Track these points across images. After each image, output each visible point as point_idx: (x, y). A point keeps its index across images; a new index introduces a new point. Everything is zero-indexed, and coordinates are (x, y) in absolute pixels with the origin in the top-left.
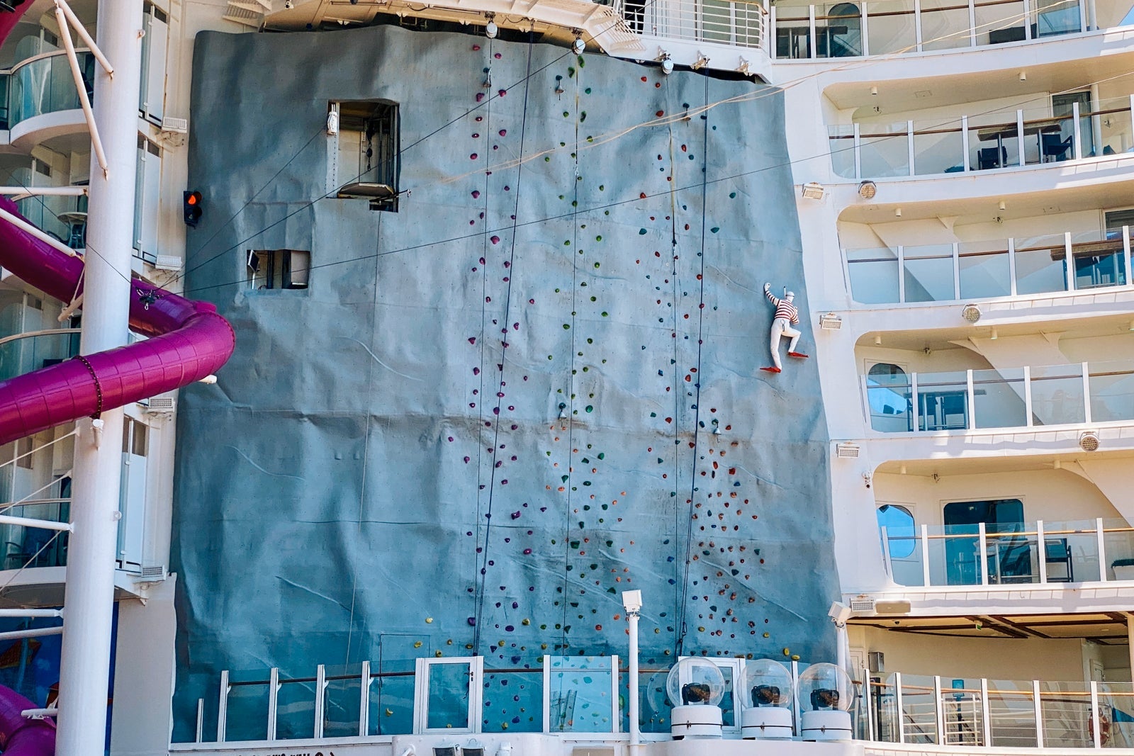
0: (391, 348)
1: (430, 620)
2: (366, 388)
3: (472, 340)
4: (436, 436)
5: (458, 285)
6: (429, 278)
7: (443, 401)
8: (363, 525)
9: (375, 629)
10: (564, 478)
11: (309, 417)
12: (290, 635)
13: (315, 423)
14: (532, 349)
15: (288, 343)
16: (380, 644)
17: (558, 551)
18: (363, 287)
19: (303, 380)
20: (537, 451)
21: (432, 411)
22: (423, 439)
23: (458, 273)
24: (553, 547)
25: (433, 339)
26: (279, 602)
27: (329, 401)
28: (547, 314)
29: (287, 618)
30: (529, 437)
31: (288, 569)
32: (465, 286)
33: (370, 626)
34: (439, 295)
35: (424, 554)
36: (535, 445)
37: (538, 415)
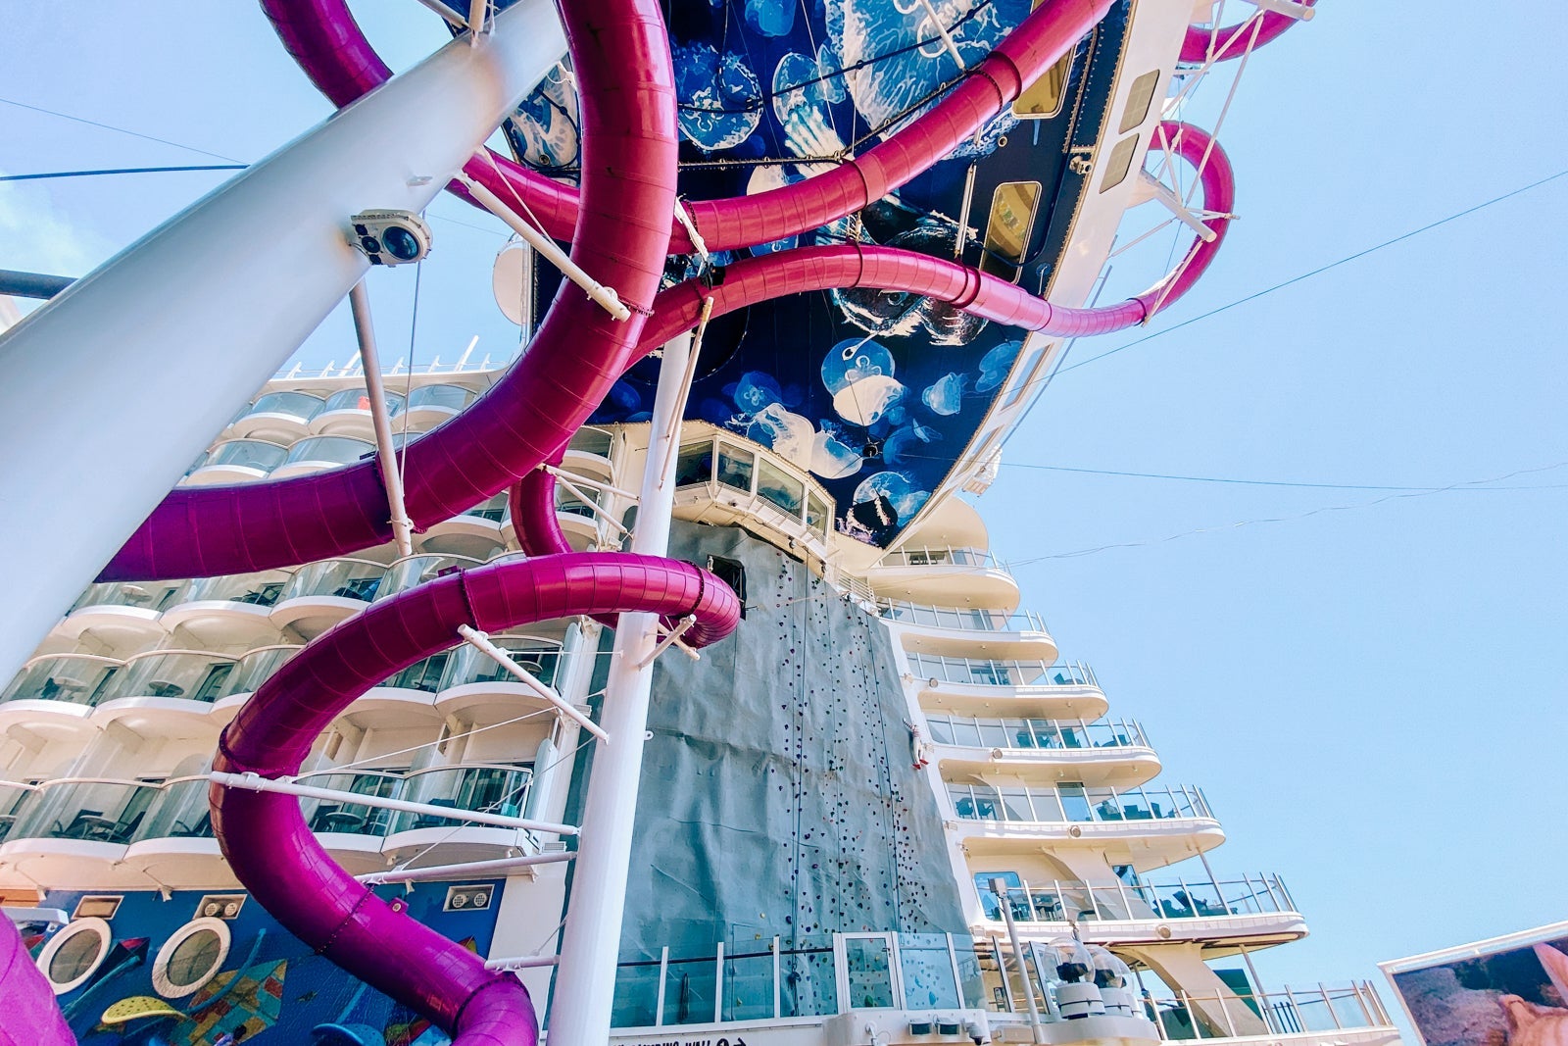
0: (742, 699)
1: (763, 915)
2: (727, 722)
3: (784, 707)
4: (764, 766)
5: (775, 672)
6: (761, 663)
7: (771, 742)
8: (716, 827)
9: (730, 918)
10: (832, 813)
11: (686, 737)
12: (660, 920)
13: (687, 743)
14: (813, 721)
15: (680, 681)
16: (733, 934)
17: (832, 868)
18: (727, 657)
19: (687, 709)
20: (817, 791)
21: (764, 748)
22: (755, 768)
23: (775, 664)
24: (831, 864)
25: (764, 698)
26: (651, 888)
27: (701, 728)
28: (820, 702)
29: (657, 905)
30: (814, 779)
31: (660, 859)
32: (779, 673)
33: (725, 915)
34: (766, 675)
35: (756, 858)
36: (817, 787)
37: (819, 766)
